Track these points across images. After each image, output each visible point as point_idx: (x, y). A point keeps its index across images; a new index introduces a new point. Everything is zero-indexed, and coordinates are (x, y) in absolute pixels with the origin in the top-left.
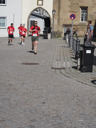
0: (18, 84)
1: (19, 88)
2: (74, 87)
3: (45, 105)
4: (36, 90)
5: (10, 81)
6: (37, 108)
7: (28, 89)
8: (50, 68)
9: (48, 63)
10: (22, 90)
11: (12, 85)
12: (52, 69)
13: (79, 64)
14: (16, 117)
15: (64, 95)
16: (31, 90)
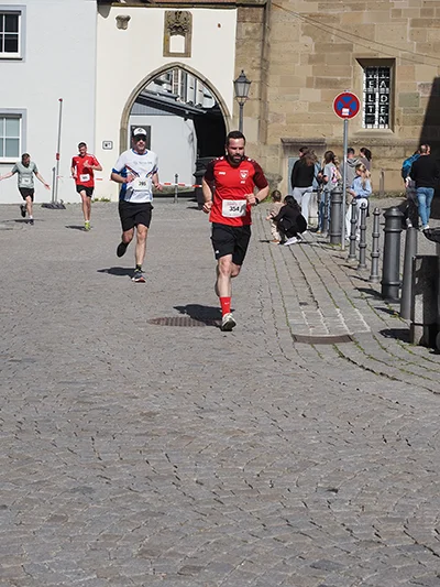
0: (182, 410)
1: (192, 429)
4: (273, 438)
5: (136, 398)
6: (313, 511)
7: (234, 432)
8: (286, 337)
9: (267, 315)
11: (155, 414)
12: (297, 344)
13: (419, 318)
14: (243, 553)
15: (406, 453)
16: (251, 434)
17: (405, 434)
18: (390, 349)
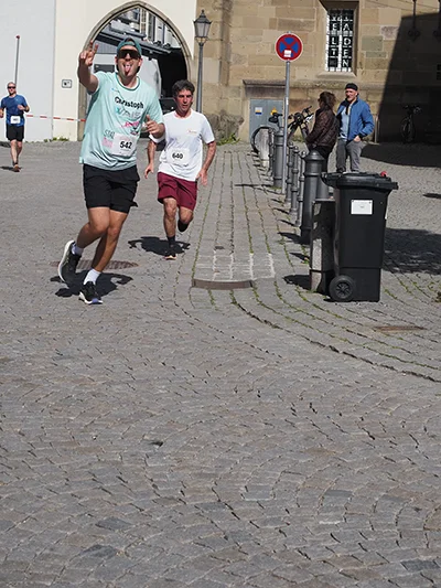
0: (40, 357)
1: (41, 377)
3: (163, 455)
4: (120, 387)
7: (82, 380)
8: (186, 281)
10: (58, 387)
11: (9, 360)
12: (194, 289)
13: (317, 265)
15: (252, 405)
16: (100, 383)
17: (259, 384)
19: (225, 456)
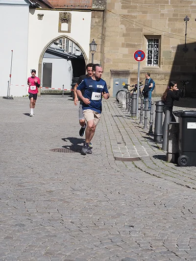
0: (64, 190)
1: (69, 198)
2: (176, 195)
3: (136, 231)
4: (105, 203)
5: (44, 184)
6: (122, 235)
7: (88, 200)
8: (111, 158)
9: (103, 148)
10: (78, 203)
12: (116, 161)
13: (170, 150)
14: (92, 254)
15: (164, 210)
16: (96, 201)
17: (163, 202)
18: (158, 164)
19: (163, 232)
